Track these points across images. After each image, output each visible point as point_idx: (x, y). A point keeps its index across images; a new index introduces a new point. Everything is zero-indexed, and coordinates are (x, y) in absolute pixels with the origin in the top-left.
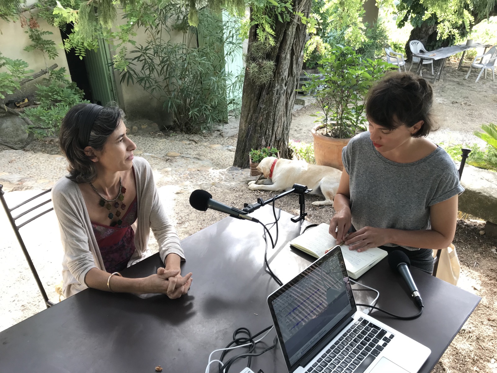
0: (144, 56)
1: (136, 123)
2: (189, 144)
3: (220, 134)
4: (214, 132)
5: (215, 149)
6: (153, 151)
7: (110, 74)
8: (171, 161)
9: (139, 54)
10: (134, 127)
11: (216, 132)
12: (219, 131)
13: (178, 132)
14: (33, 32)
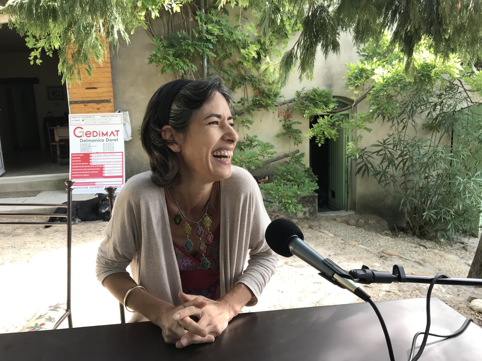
0: (385, 151)
1: (364, 217)
2: (415, 247)
3: (464, 247)
4: (456, 243)
5: (447, 259)
6: (370, 246)
7: (348, 166)
8: (386, 259)
9: (380, 148)
10: (361, 220)
11: (458, 244)
12: (463, 243)
13: (409, 235)
14: (286, 122)
